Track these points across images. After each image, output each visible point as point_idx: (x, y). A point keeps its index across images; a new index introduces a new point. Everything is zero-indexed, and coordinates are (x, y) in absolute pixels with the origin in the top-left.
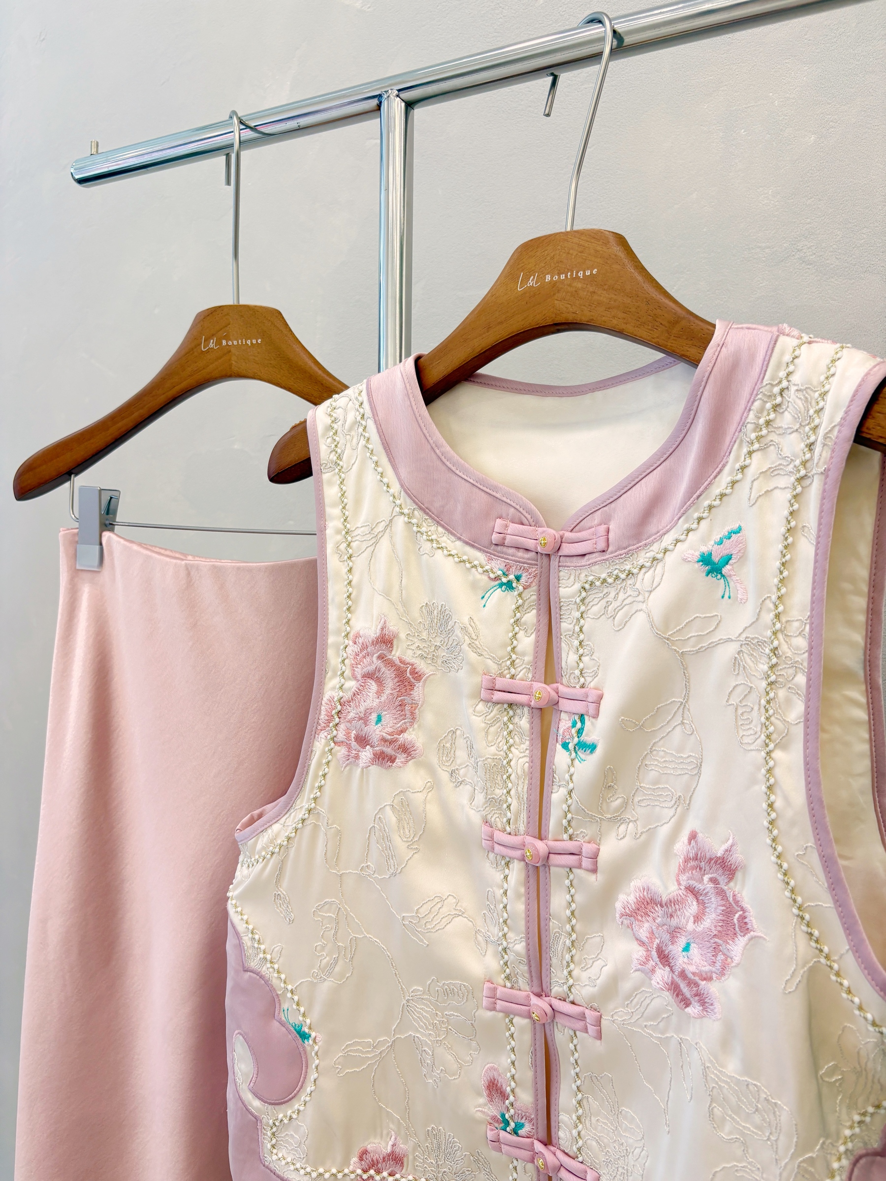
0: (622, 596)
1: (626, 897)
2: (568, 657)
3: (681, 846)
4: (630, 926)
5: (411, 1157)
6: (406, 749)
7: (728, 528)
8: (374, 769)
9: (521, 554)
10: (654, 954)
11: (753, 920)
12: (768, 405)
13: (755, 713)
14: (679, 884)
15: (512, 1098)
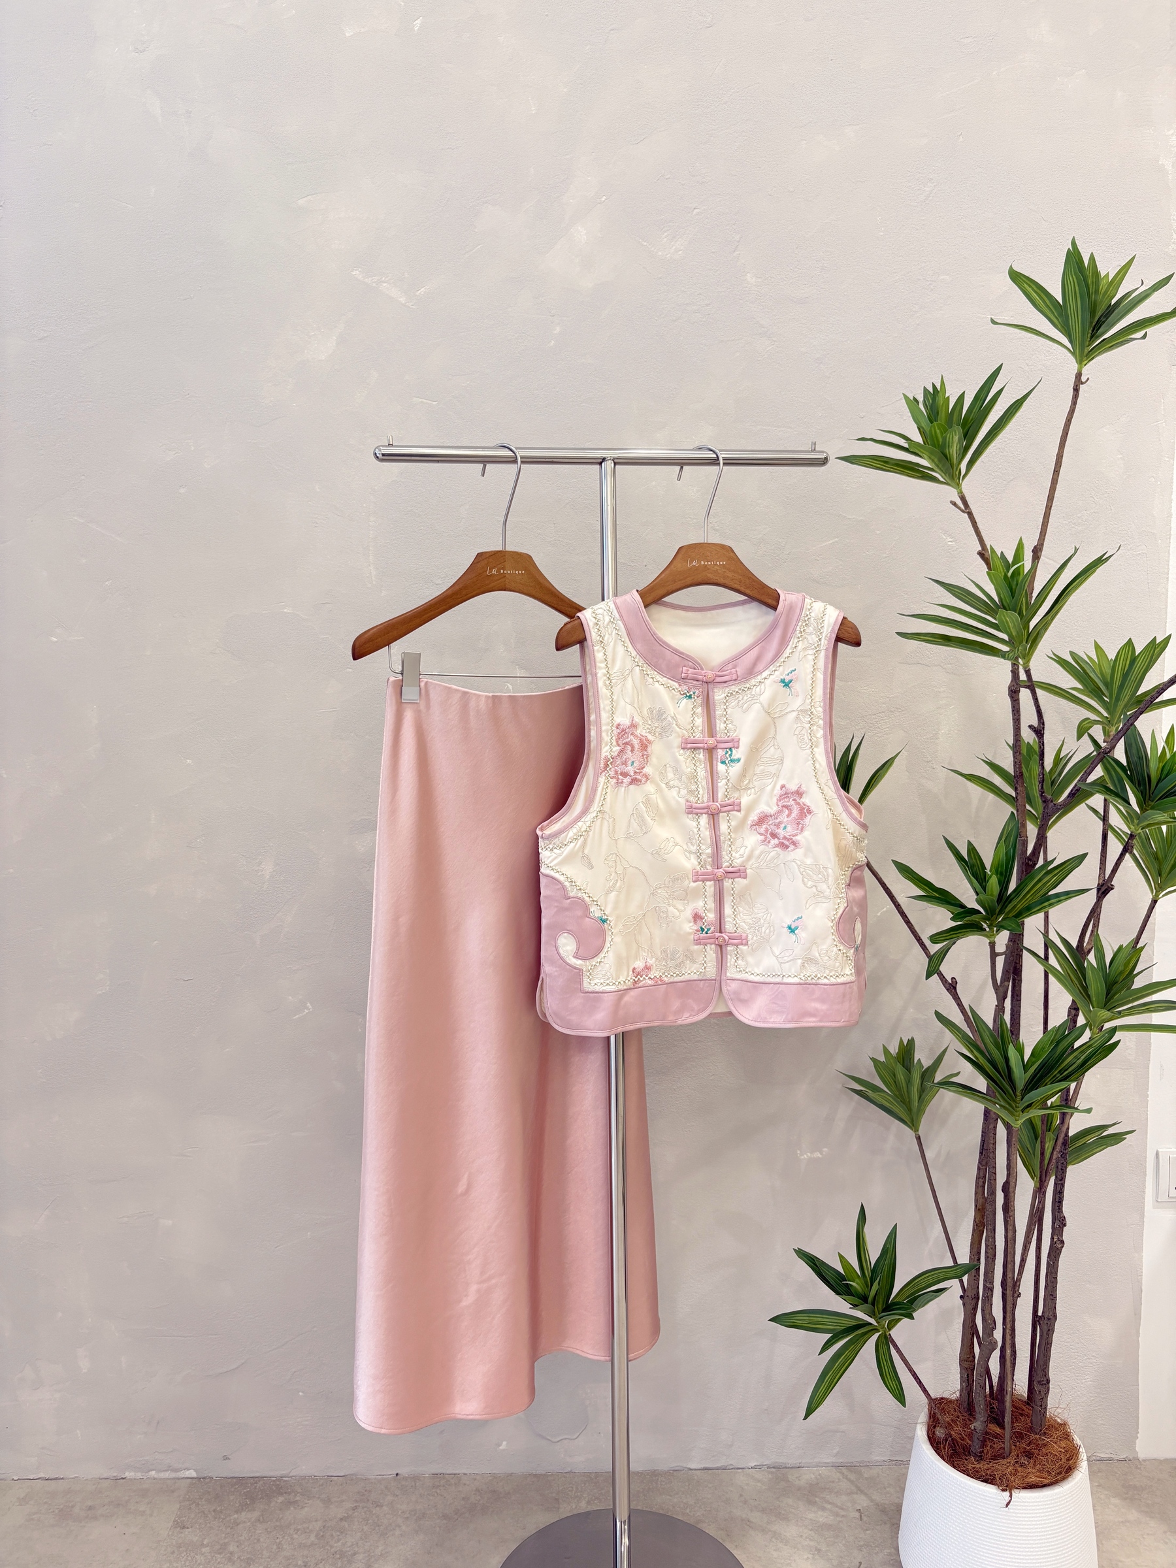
0: (745, 698)
1: (754, 817)
2: (720, 726)
3: (777, 791)
4: (756, 830)
5: (654, 965)
6: (647, 777)
7: (791, 669)
8: (632, 787)
9: (695, 682)
10: (769, 836)
11: (813, 808)
12: (804, 624)
13: (805, 736)
14: (778, 805)
15: (706, 918)
